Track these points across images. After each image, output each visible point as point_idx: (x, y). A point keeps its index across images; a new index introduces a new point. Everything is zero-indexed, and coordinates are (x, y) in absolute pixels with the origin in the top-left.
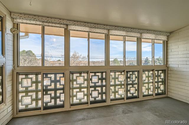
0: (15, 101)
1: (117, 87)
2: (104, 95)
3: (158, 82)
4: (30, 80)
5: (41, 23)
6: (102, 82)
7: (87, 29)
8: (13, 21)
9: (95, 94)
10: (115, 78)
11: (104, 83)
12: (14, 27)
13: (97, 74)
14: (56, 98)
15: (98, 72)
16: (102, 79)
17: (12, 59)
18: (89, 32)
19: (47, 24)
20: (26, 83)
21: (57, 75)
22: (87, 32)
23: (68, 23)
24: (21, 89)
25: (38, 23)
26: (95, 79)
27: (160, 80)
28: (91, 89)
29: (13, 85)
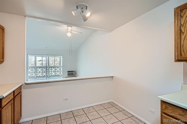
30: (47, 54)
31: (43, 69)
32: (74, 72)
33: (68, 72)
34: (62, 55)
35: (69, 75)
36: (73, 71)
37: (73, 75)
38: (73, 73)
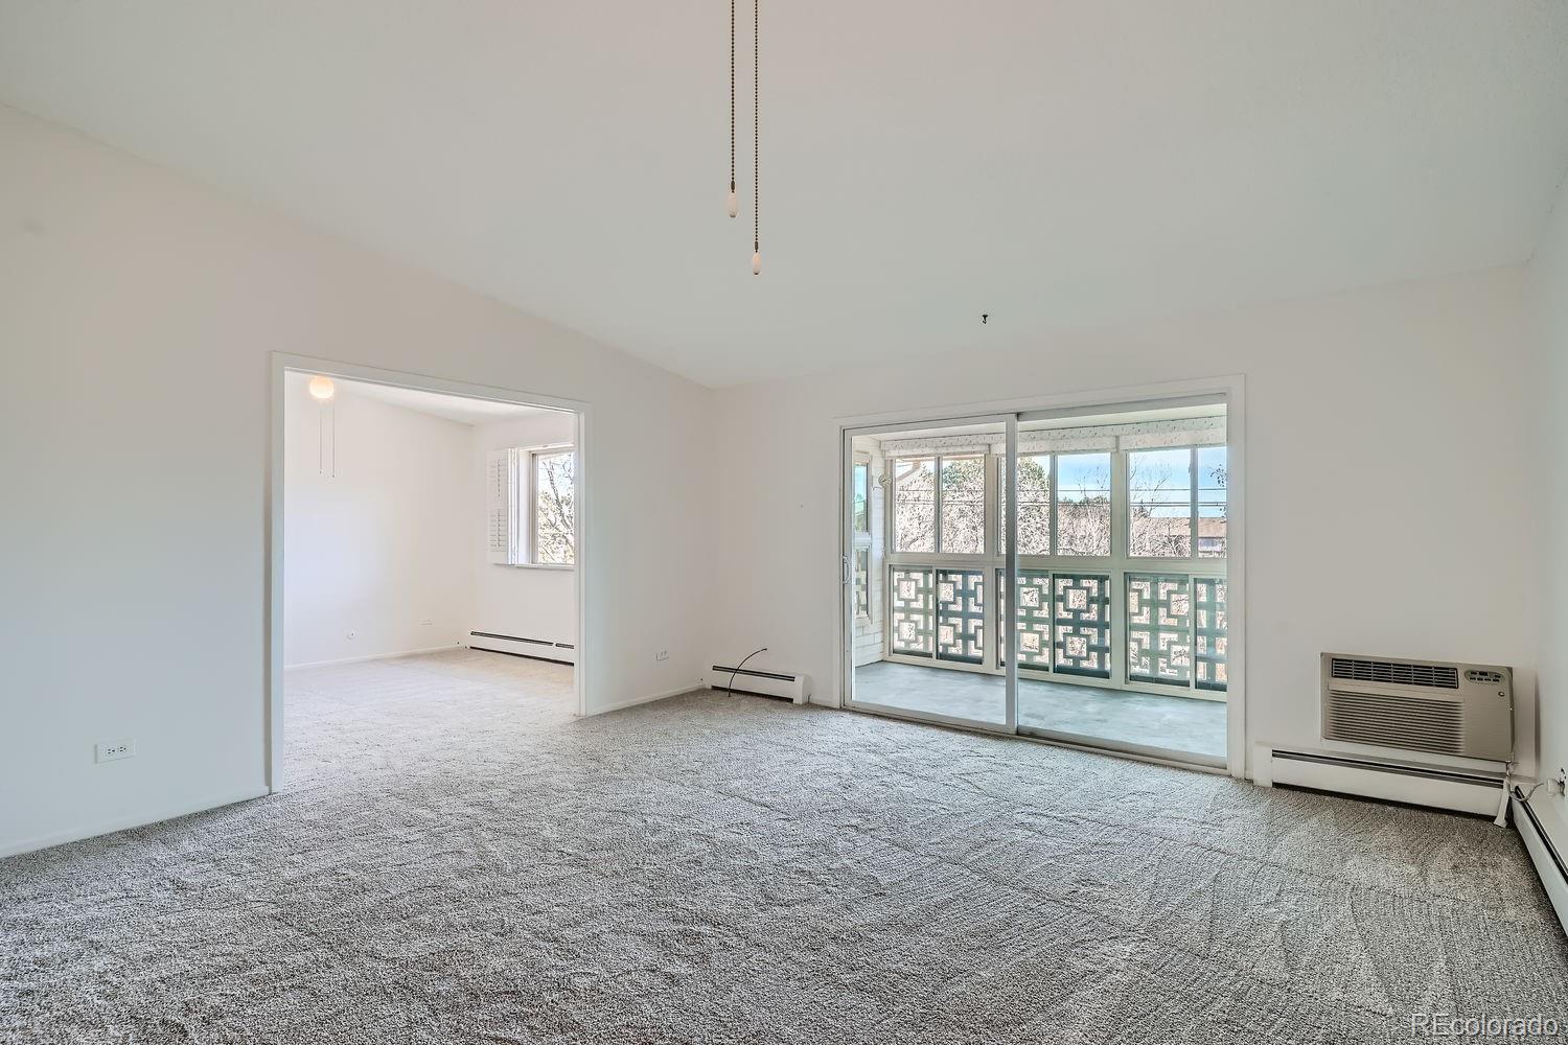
0: (887, 628)
4: (913, 583)
5: (932, 451)
7: (1045, 446)
8: (883, 457)
9: (1075, 646)
10: (1154, 604)
12: (885, 473)
13: (1085, 583)
14: (966, 637)
15: (1088, 577)
17: (882, 536)
19: (944, 451)
20: (907, 590)
21: (970, 576)
23: (988, 440)
24: (898, 604)
25: (927, 451)
26: (1076, 599)
28: (1062, 629)
29: (883, 591)
31: (1061, 583)
33: (1341, 667)
34: (1220, 396)
35: (1345, 720)
36: (1444, 676)
38: (1450, 708)
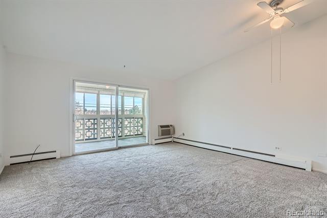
1: (106, 130)
2: (96, 135)
3: (138, 126)
6: (94, 126)
7: (83, 90)
9: (89, 134)
10: (104, 124)
11: (96, 127)
13: (91, 120)
16: (94, 124)
18: (84, 92)
22: (83, 92)
27: (139, 125)
28: (86, 131)
30: (120, 84)
32: (171, 128)
37: (169, 134)
38: (169, 130)
